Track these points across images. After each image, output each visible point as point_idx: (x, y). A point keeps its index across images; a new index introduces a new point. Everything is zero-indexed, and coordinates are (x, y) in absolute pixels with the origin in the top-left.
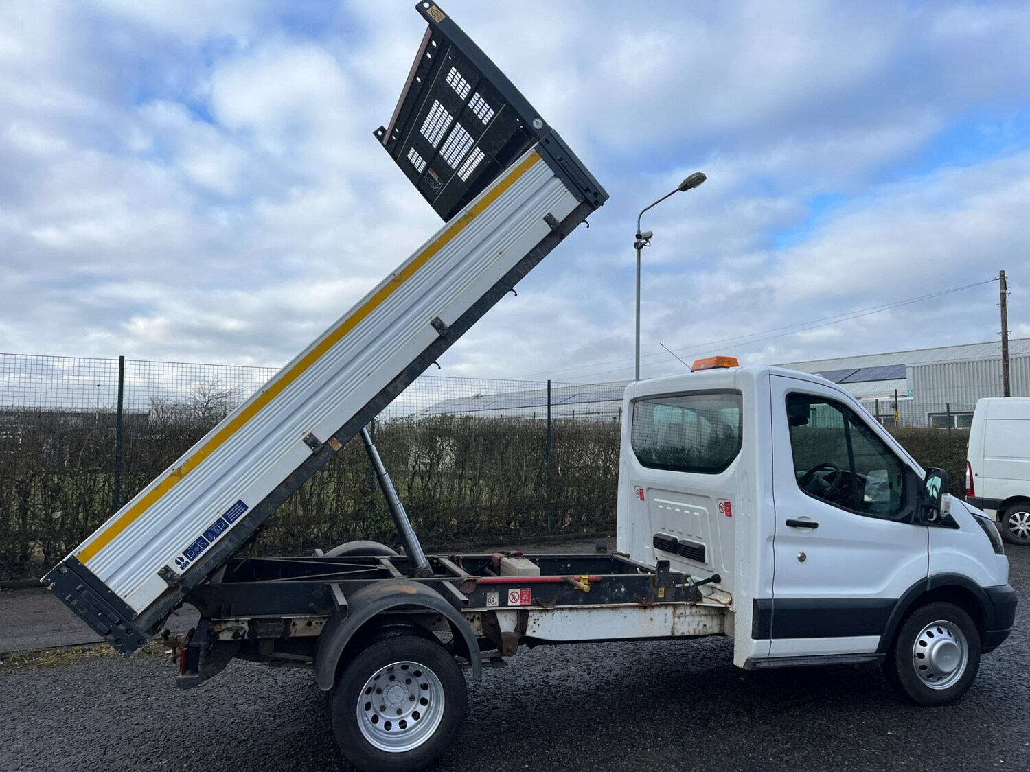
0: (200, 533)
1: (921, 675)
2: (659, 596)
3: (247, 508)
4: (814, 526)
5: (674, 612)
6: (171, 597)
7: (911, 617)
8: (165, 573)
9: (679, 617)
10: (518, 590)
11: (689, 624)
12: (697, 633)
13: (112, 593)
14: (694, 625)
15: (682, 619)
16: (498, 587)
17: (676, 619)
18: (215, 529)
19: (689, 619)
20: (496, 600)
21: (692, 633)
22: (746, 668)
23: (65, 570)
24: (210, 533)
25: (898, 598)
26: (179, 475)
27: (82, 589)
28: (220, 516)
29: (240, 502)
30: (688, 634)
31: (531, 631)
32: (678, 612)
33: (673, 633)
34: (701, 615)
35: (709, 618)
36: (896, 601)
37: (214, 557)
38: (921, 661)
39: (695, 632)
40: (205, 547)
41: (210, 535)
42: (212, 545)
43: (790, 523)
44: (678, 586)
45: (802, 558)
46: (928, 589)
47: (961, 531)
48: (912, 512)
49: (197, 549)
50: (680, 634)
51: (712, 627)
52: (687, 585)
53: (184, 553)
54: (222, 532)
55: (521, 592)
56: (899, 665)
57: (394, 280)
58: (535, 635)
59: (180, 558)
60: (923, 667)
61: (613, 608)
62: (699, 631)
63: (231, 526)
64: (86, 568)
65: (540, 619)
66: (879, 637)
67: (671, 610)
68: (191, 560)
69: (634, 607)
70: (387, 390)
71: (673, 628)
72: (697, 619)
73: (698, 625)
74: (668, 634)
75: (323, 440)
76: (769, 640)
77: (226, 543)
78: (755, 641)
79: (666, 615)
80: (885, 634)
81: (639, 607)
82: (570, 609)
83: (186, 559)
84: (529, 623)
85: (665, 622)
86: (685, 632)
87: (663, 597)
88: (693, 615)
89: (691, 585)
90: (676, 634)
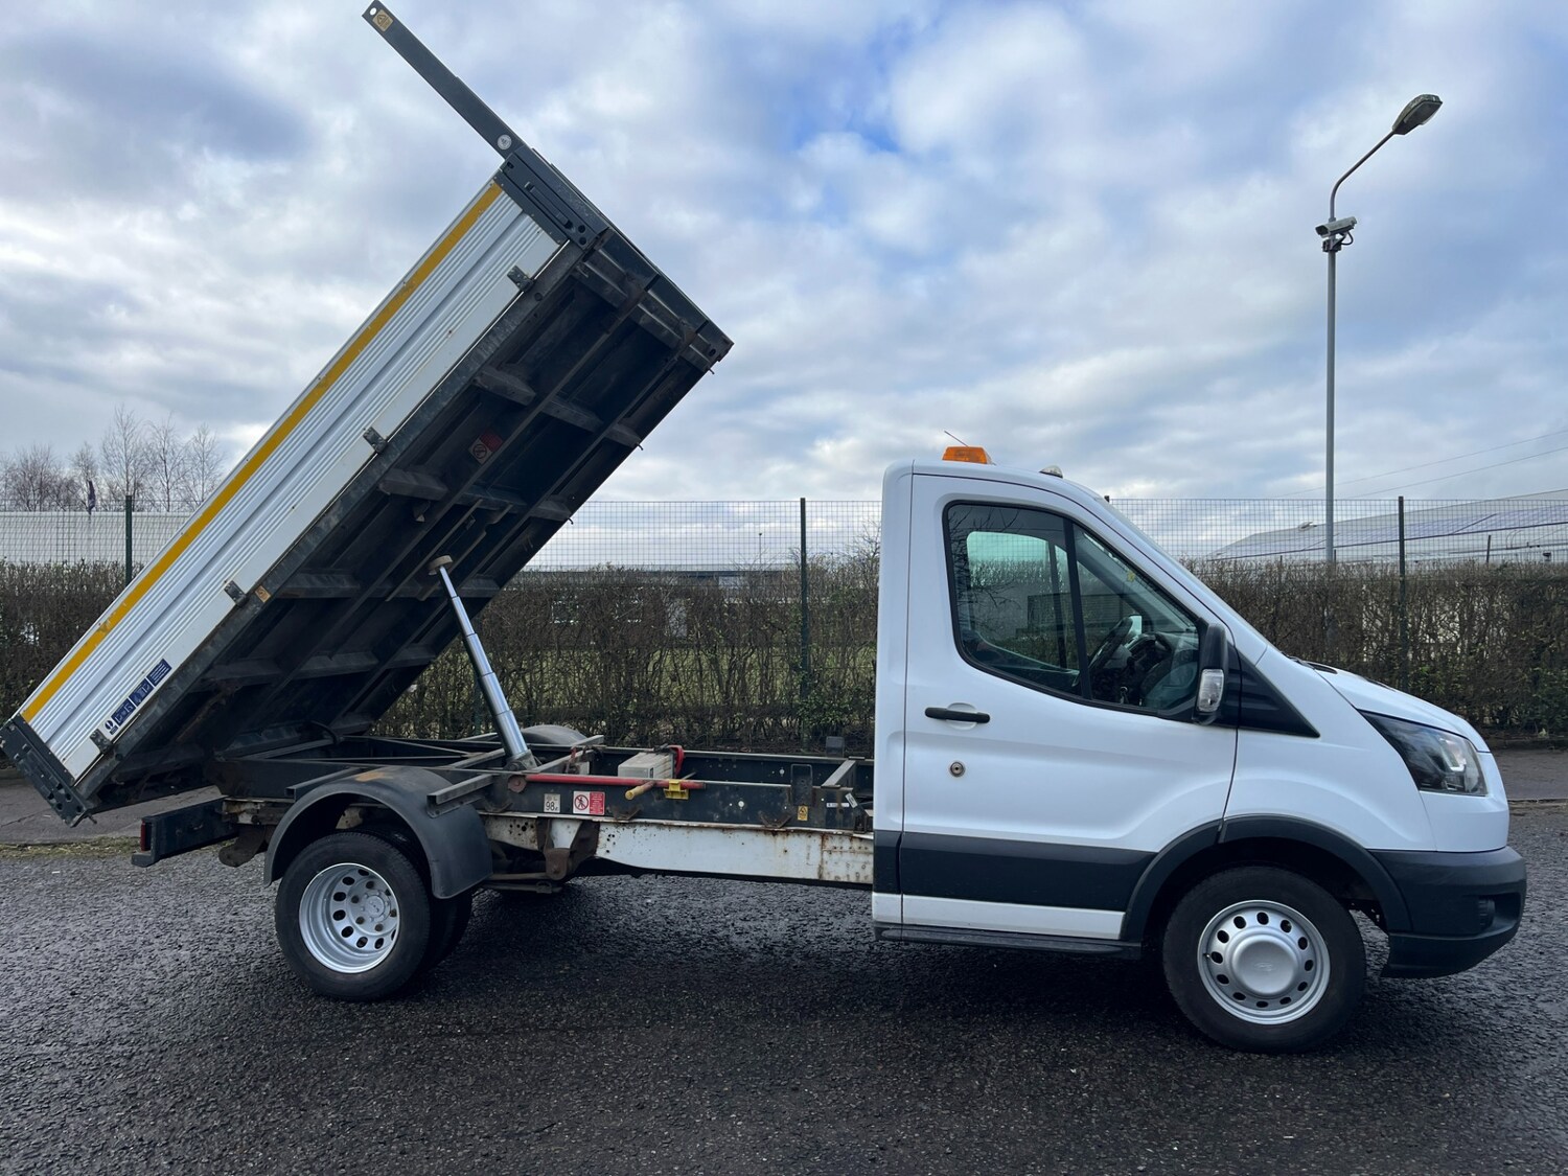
0: (126, 696)
1: (1220, 990)
2: (799, 819)
3: (170, 668)
4: (982, 719)
5: (823, 845)
6: (107, 764)
8: (97, 737)
9: (830, 852)
10: (587, 794)
11: (848, 865)
12: (862, 880)
13: (52, 754)
14: (858, 868)
15: (835, 856)
16: (559, 787)
17: (826, 854)
18: (140, 692)
19: (847, 857)
20: (557, 805)
21: (853, 879)
23: (13, 728)
24: (136, 696)
25: (1157, 851)
26: (105, 630)
27: (27, 749)
28: (144, 677)
29: (163, 662)
30: (846, 880)
31: (604, 850)
32: (829, 844)
33: (820, 876)
36: (1153, 855)
37: (144, 724)
39: (858, 877)
40: (132, 711)
41: (136, 699)
42: (138, 708)
43: (932, 713)
44: (831, 805)
45: (957, 770)
47: (1323, 741)
49: (124, 713)
50: (832, 879)
52: (846, 805)
53: (113, 717)
54: (147, 694)
55: (591, 797)
57: (318, 386)
58: (609, 857)
59: (109, 722)
60: (1222, 978)
61: (723, 829)
62: (866, 877)
63: (156, 689)
64: (29, 727)
65: (616, 834)
66: (1122, 915)
67: (817, 840)
68: (120, 725)
69: (757, 830)
70: (319, 525)
71: (821, 868)
72: (862, 857)
73: (864, 868)
74: (814, 876)
75: (246, 588)
76: (899, 896)
77: (155, 707)
79: (809, 847)
80: (1129, 910)
81: (766, 832)
82: (660, 826)
83: (115, 724)
84: (600, 840)
85: (808, 858)
86: (841, 876)
87: (806, 819)
88: (854, 852)
89: (853, 806)
90: (826, 878)
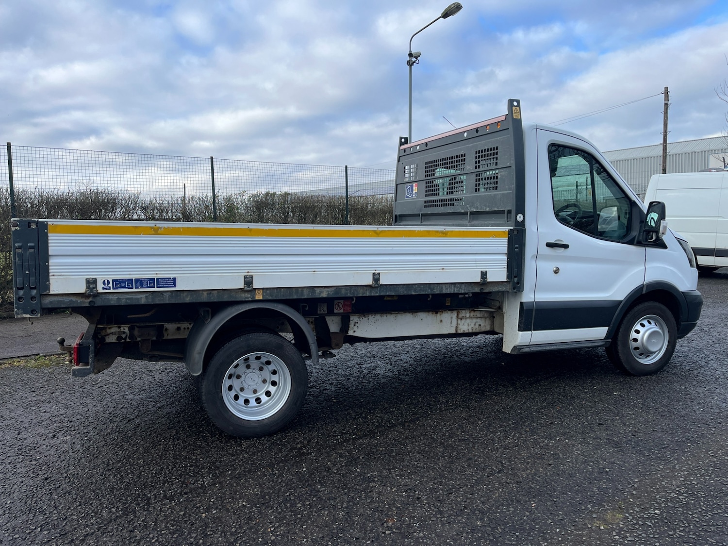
1: (635, 353)
2: (447, 304)
4: (566, 247)
5: (458, 316)
7: (630, 313)
9: (461, 319)
10: (342, 301)
11: (468, 325)
12: (474, 331)
14: (472, 325)
15: (463, 321)
17: (459, 321)
19: (468, 321)
20: (325, 309)
21: (470, 331)
22: (513, 353)
25: (623, 299)
30: (467, 332)
31: (352, 331)
32: (461, 315)
33: (456, 331)
34: (477, 318)
35: (483, 320)
36: (621, 302)
38: (635, 344)
39: (473, 330)
43: (549, 245)
44: (460, 297)
45: (557, 271)
46: (644, 292)
47: (669, 250)
48: (635, 236)
50: (462, 331)
51: (485, 326)
52: (466, 296)
55: (344, 303)
56: (620, 348)
58: (355, 334)
60: (636, 348)
61: (412, 313)
62: (476, 329)
65: (359, 322)
66: (607, 328)
67: (455, 313)
69: (429, 312)
71: (457, 327)
72: (474, 320)
73: (475, 325)
74: (453, 331)
76: (531, 332)
78: (521, 333)
79: (452, 318)
80: (611, 326)
81: (433, 312)
82: (381, 315)
84: (350, 325)
85: (451, 323)
86: (465, 330)
87: (449, 304)
88: (471, 318)
89: (470, 296)
90: (459, 332)
